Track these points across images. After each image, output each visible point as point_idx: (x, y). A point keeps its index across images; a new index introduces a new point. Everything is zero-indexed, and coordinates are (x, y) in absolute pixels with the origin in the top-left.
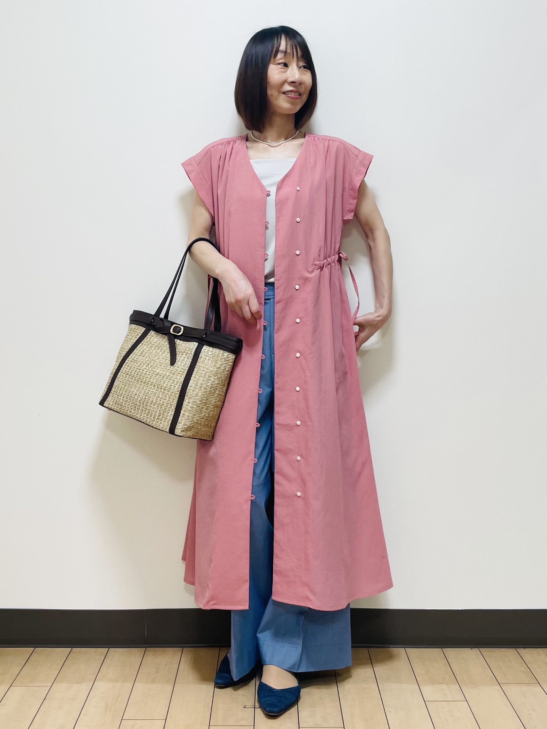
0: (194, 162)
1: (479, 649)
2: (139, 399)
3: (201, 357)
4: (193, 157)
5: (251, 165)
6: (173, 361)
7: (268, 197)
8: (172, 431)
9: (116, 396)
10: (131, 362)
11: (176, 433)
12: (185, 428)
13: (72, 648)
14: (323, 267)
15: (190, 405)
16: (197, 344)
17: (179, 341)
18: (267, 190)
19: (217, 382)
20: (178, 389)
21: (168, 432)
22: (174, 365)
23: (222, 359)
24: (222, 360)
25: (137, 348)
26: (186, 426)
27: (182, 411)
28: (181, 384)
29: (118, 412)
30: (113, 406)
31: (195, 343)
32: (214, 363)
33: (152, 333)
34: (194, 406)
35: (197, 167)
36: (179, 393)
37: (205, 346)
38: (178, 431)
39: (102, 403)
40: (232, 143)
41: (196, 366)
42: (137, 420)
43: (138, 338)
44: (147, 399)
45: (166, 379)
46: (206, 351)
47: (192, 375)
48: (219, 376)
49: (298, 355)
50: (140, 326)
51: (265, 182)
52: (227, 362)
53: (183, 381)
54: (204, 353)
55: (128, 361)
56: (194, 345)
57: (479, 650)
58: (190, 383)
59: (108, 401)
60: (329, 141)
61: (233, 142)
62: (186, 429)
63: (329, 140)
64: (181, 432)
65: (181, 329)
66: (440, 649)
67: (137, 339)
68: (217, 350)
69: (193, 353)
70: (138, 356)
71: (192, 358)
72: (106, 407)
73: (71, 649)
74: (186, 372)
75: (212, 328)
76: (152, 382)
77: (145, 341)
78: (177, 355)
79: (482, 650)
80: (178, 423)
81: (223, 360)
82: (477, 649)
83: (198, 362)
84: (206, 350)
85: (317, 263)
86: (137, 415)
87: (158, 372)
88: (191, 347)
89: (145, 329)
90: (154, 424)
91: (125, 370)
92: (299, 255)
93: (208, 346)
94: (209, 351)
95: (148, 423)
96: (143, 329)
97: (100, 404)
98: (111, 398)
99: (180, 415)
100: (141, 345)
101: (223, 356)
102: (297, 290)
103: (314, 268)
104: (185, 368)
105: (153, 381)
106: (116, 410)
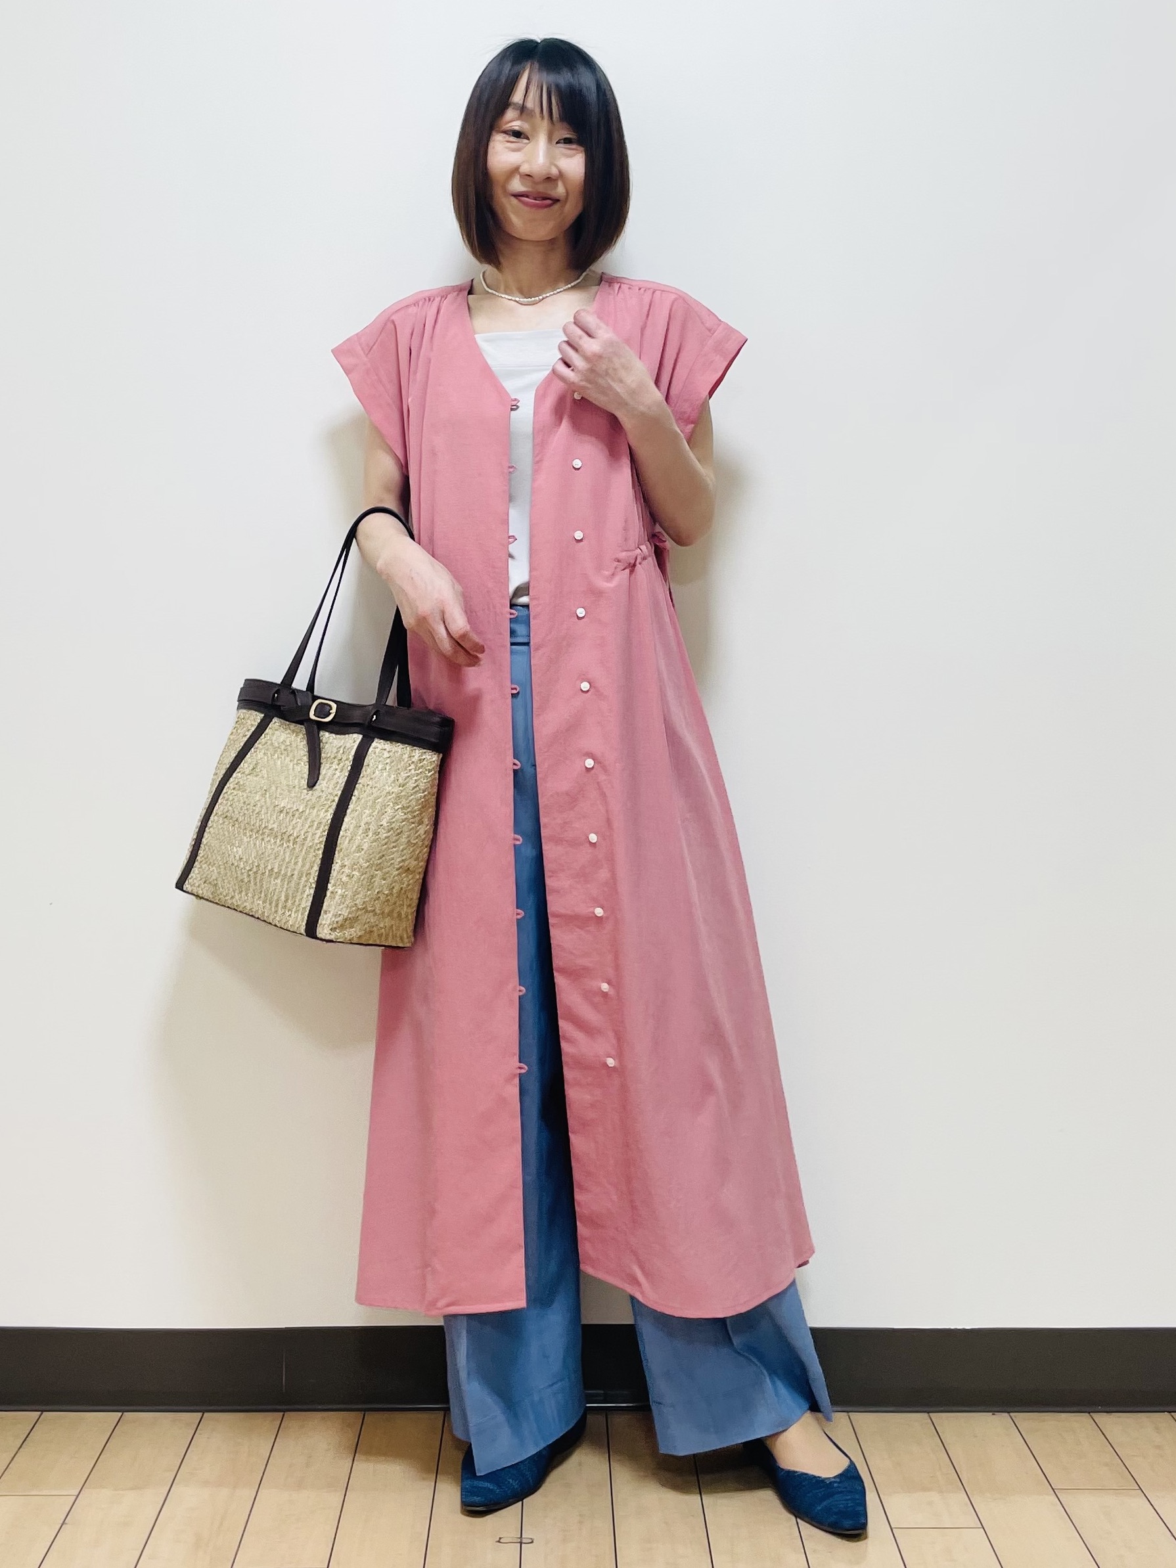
0: (359, 348)
1: (1011, 1414)
2: (248, 868)
3: (368, 765)
4: (357, 334)
5: (477, 346)
6: (313, 781)
7: (512, 412)
8: (311, 930)
9: (205, 865)
10: (234, 789)
11: (319, 935)
12: (337, 922)
13: (123, 1411)
14: (634, 565)
15: (347, 870)
16: (361, 736)
17: (327, 734)
18: (513, 397)
19: (400, 815)
20: (321, 839)
21: (305, 934)
22: (315, 788)
23: (410, 765)
24: (410, 768)
25: (245, 759)
26: (340, 918)
27: (330, 886)
28: (327, 828)
29: (211, 901)
30: (200, 889)
31: (355, 735)
32: (393, 776)
33: (276, 722)
34: (354, 873)
35: (366, 359)
36: (323, 846)
37: (376, 740)
38: (323, 931)
39: (180, 885)
40: (437, 300)
41: (357, 786)
42: (246, 914)
43: (248, 736)
44: (262, 866)
45: (298, 820)
46: (377, 751)
47: (349, 805)
48: (404, 802)
49: (589, 763)
50: (253, 711)
51: (510, 385)
52: (420, 770)
53: (330, 820)
54: (373, 755)
55: (228, 788)
56: (354, 740)
57: (1010, 1416)
58: (344, 823)
59: (190, 878)
60: (654, 292)
61: (440, 298)
62: (342, 926)
63: (654, 290)
64: (330, 932)
65: (331, 708)
66: (926, 1415)
67: (246, 739)
68: (399, 746)
69: (351, 758)
70: (247, 776)
71: (349, 768)
72: (188, 893)
73: (120, 1414)
74: (337, 799)
75: (391, 700)
76: (270, 828)
77: (263, 740)
78: (322, 766)
79: (1019, 1417)
80: (322, 912)
81: (413, 766)
82: (1006, 1414)
83: (361, 775)
84: (379, 747)
85: (623, 555)
86: (245, 904)
87: (282, 806)
88: (348, 745)
89: (263, 715)
90: (277, 919)
91: (222, 808)
92: (581, 540)
93: (382, 741)
94: (385, 750)
95: (265, 919)
96: (259, 717)
97: (177, 887)
98: (197, 872)
99: (325, 896)
100: (255, 752)
101: (410, 757)
102: (579, 618)
103: (616, 568)
104: (336, 793)
105: (273, 826)
106: (206, 897)
